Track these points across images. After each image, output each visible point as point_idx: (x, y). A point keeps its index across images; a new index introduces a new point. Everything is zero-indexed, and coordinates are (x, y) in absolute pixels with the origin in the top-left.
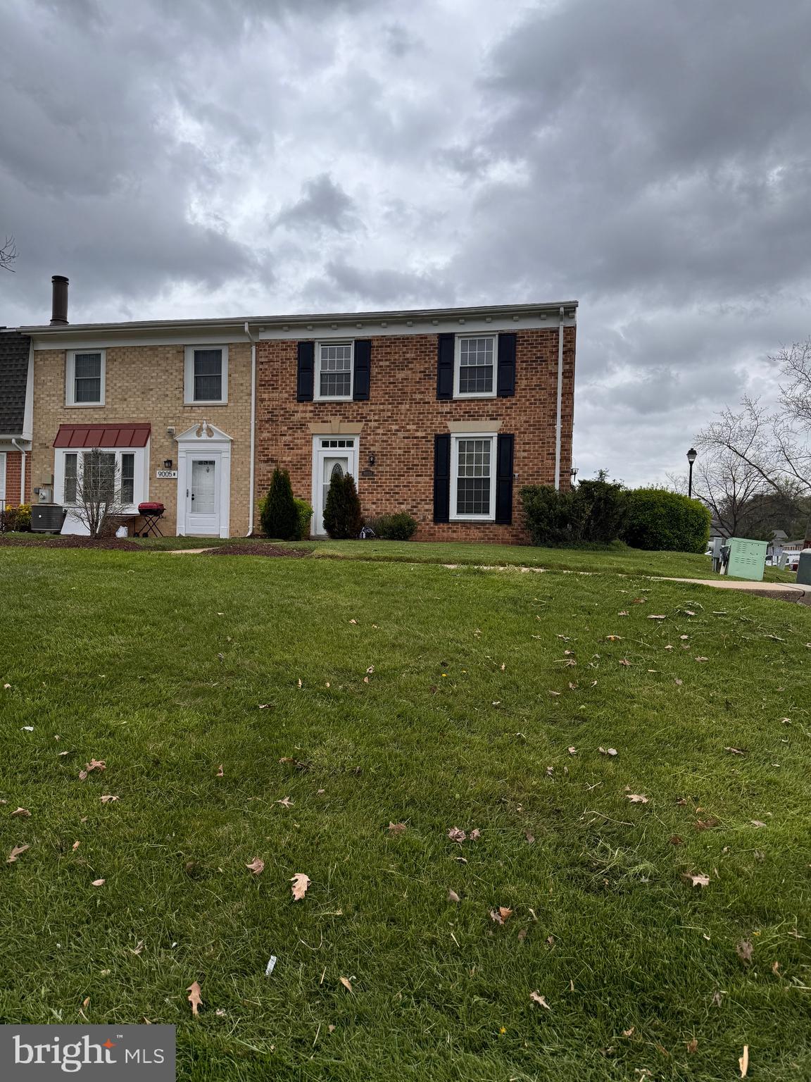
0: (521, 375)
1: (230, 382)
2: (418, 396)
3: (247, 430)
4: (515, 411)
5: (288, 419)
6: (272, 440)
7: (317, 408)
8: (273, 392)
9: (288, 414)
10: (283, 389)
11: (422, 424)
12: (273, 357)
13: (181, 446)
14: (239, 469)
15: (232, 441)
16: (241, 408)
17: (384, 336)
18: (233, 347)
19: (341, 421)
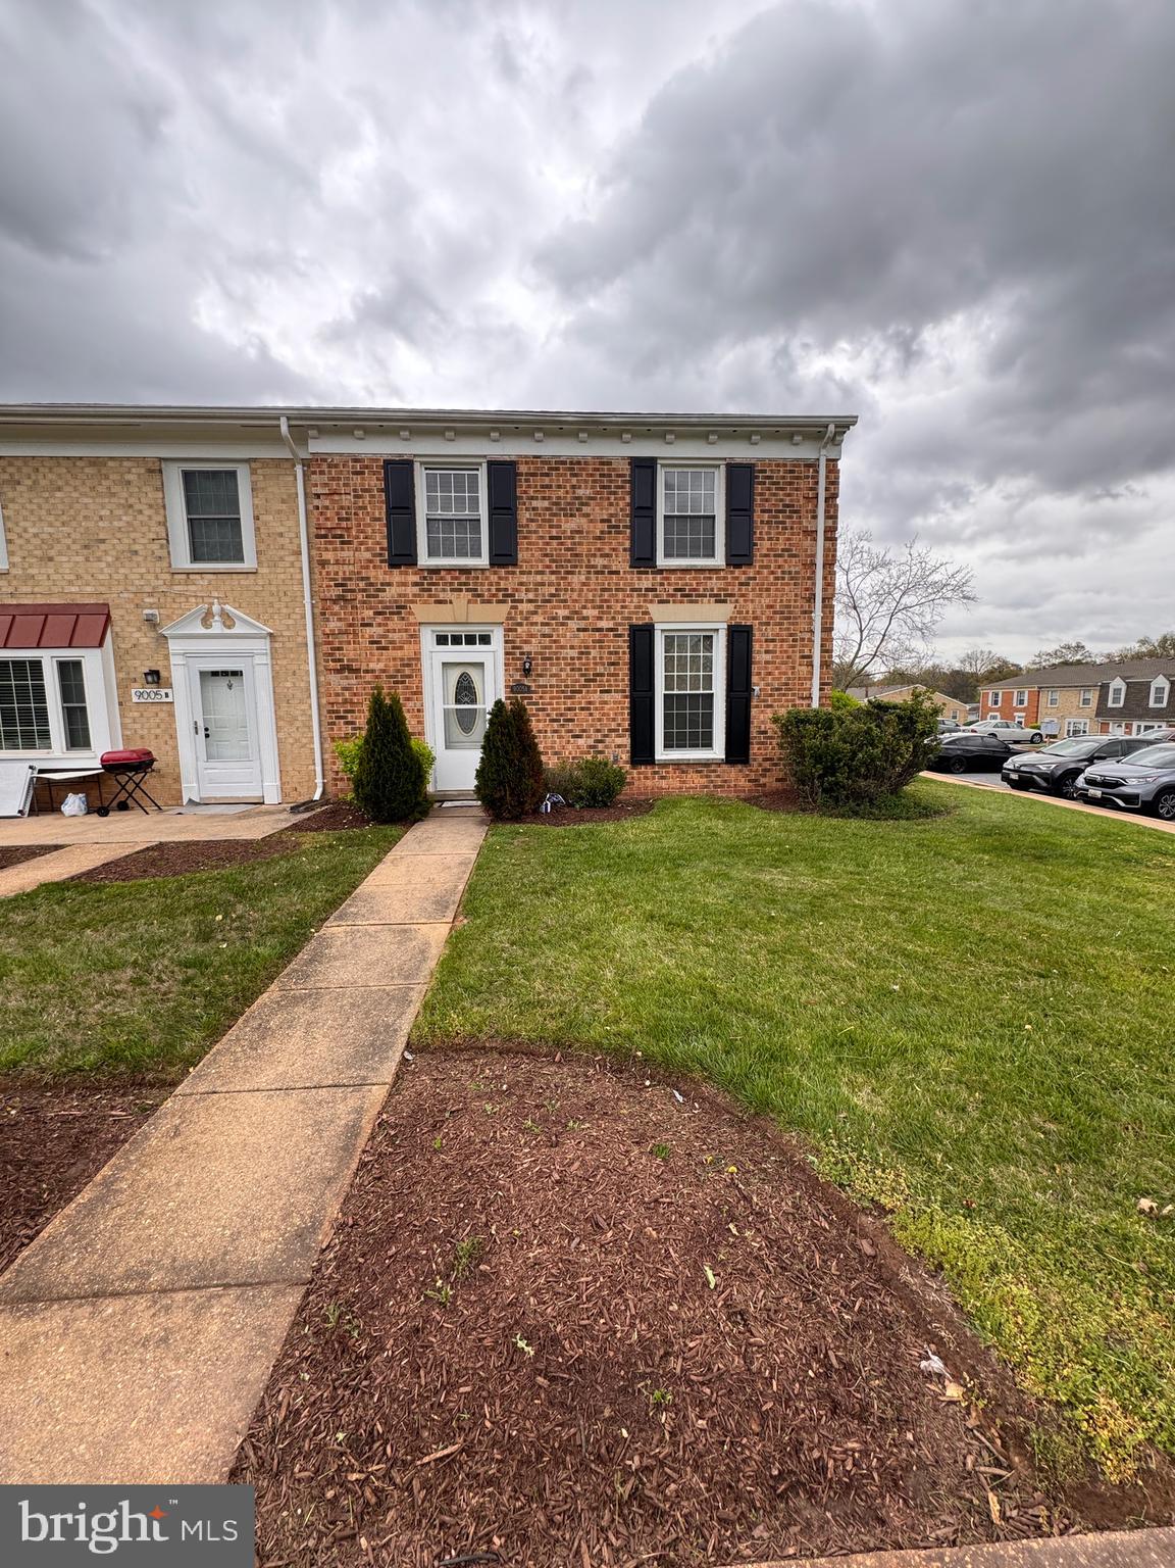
0: (761, 533)
1: (257, 529)
2: (599, 562)
3: (298, 617)
4: (753, 590)
5: (373, 596)
6: (346, 633)
7: (425, 578)
8: (342, 549)
9: (374, 589)
10: (361, 543)
11: (608, 607)
12: (338, 485)
13: (174, 646)
14: (288, 684)
15: (271, 635)
16: (282, 576)
17: (538, 457)
18: (258, 465)
19: (469, 602)
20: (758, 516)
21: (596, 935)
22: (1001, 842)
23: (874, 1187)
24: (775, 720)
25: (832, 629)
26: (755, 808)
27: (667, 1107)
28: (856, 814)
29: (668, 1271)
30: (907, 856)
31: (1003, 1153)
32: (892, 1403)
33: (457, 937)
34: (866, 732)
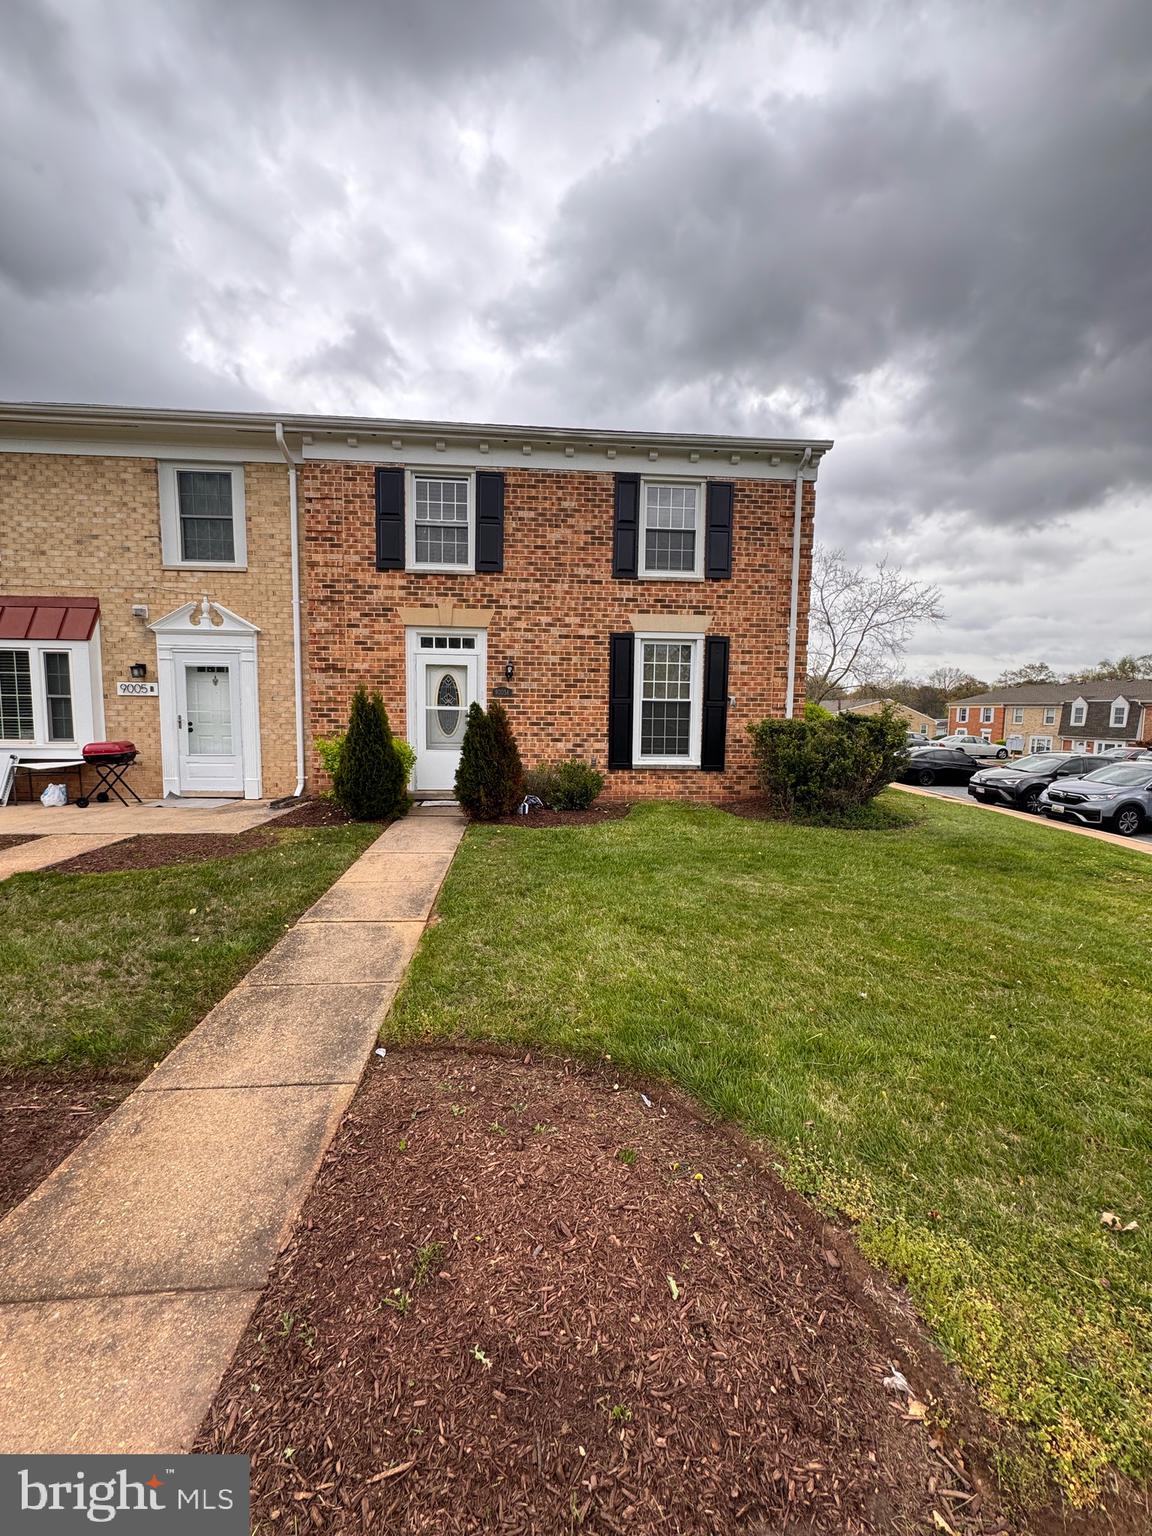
0: (739, 549)
1: (249, 530)
2: (582, 571)
3: (286, 616)
4: (731, 603)
5: (360, 598)
6: (333, 633)
7: (412, 582)
8: (332, 552)
9: (361, 591)
10: (351, 547)
11: (590, 615)
12: (330, 490)
13: (160, 640)
14: (274, 682)
15: (258, 633)
16: (272, 576)
17: (526, 469)
18: (253, 468)
19: (454, 606)
20: (736, 533)
21: (568, 937)
22: (967, 854)
23: (839, 1196)
24: (750, 729)
25: (806, 643)
26: (729, 815)
27: (635, 1111)
28: (827, 823)
29: (632, 1282)
30: (876, 865)
31: (968, 1164)
32: (854, 1422)
33: (430, 936)
34: (838, 743)
